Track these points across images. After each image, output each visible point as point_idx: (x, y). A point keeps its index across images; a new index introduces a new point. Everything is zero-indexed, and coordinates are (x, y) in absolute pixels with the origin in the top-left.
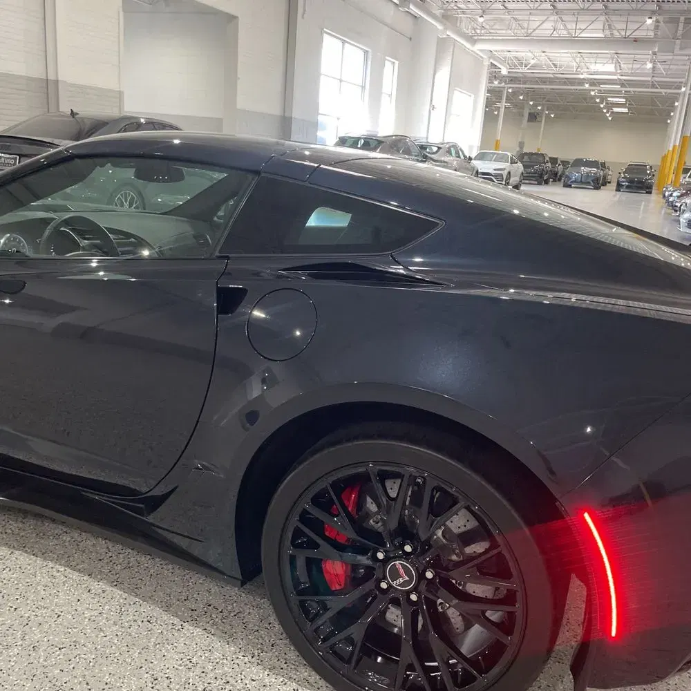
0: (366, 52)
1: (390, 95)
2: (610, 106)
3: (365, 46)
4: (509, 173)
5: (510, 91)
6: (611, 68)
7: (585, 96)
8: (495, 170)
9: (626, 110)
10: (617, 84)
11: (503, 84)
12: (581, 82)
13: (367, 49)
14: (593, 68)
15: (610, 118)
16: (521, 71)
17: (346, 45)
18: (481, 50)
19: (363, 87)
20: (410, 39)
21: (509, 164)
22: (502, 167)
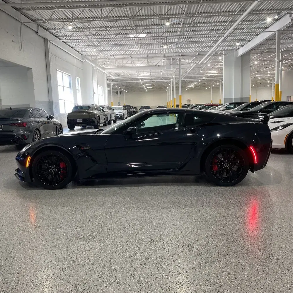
0: (69, 76)
1: (79, 90)
2: (146, 86)
3: (69, 73)
4: (124, 113)
5: (113, 84)
6: (148, 74)
7: (139, 84)
8: (119, 113)
9: (151, 88)
10: (150, 79)
11: (110, 82)
12: (138, 80)
13: (69, 75)
14: (142, 74)
15: (147, 91)
16: (118, 77)
17: (64, 74)
18: (107, 72)
19: (70, 88)
20: (82, 70)
21: (123, 110)
22: (121, 112)
